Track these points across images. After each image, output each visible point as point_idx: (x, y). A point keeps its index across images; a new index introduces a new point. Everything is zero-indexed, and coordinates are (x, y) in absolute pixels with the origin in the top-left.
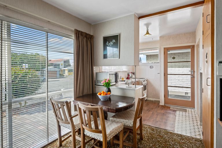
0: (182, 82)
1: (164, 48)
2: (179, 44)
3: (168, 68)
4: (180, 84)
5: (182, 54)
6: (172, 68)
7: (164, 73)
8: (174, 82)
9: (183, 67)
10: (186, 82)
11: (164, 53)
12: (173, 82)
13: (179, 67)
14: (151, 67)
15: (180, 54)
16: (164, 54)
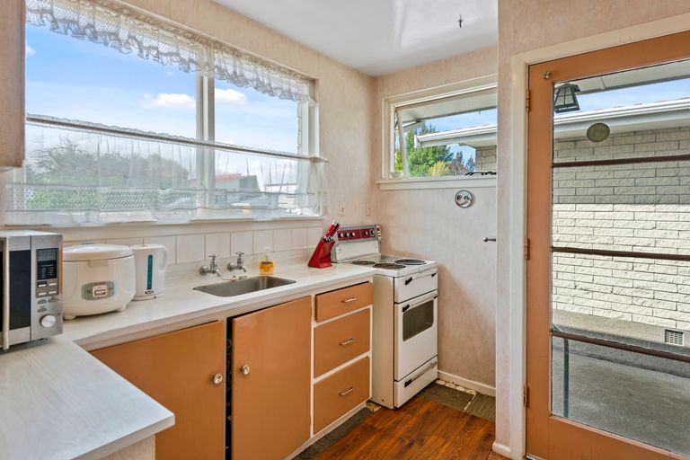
0: (651, 277)
1: (530, 67)
2: (647, 18)
3: (556, 207)
4: (637, 284)
5: (650, 138)
6: (598, 207)
7: (529, 241)
8: (608, 273)
9: (655, 203)
10: (670, 279)
11: (529, 99)
12: (599, 272)
13: (635, 203)
14: (462, 201)
15: (639, 138)
16: (529, 108)
